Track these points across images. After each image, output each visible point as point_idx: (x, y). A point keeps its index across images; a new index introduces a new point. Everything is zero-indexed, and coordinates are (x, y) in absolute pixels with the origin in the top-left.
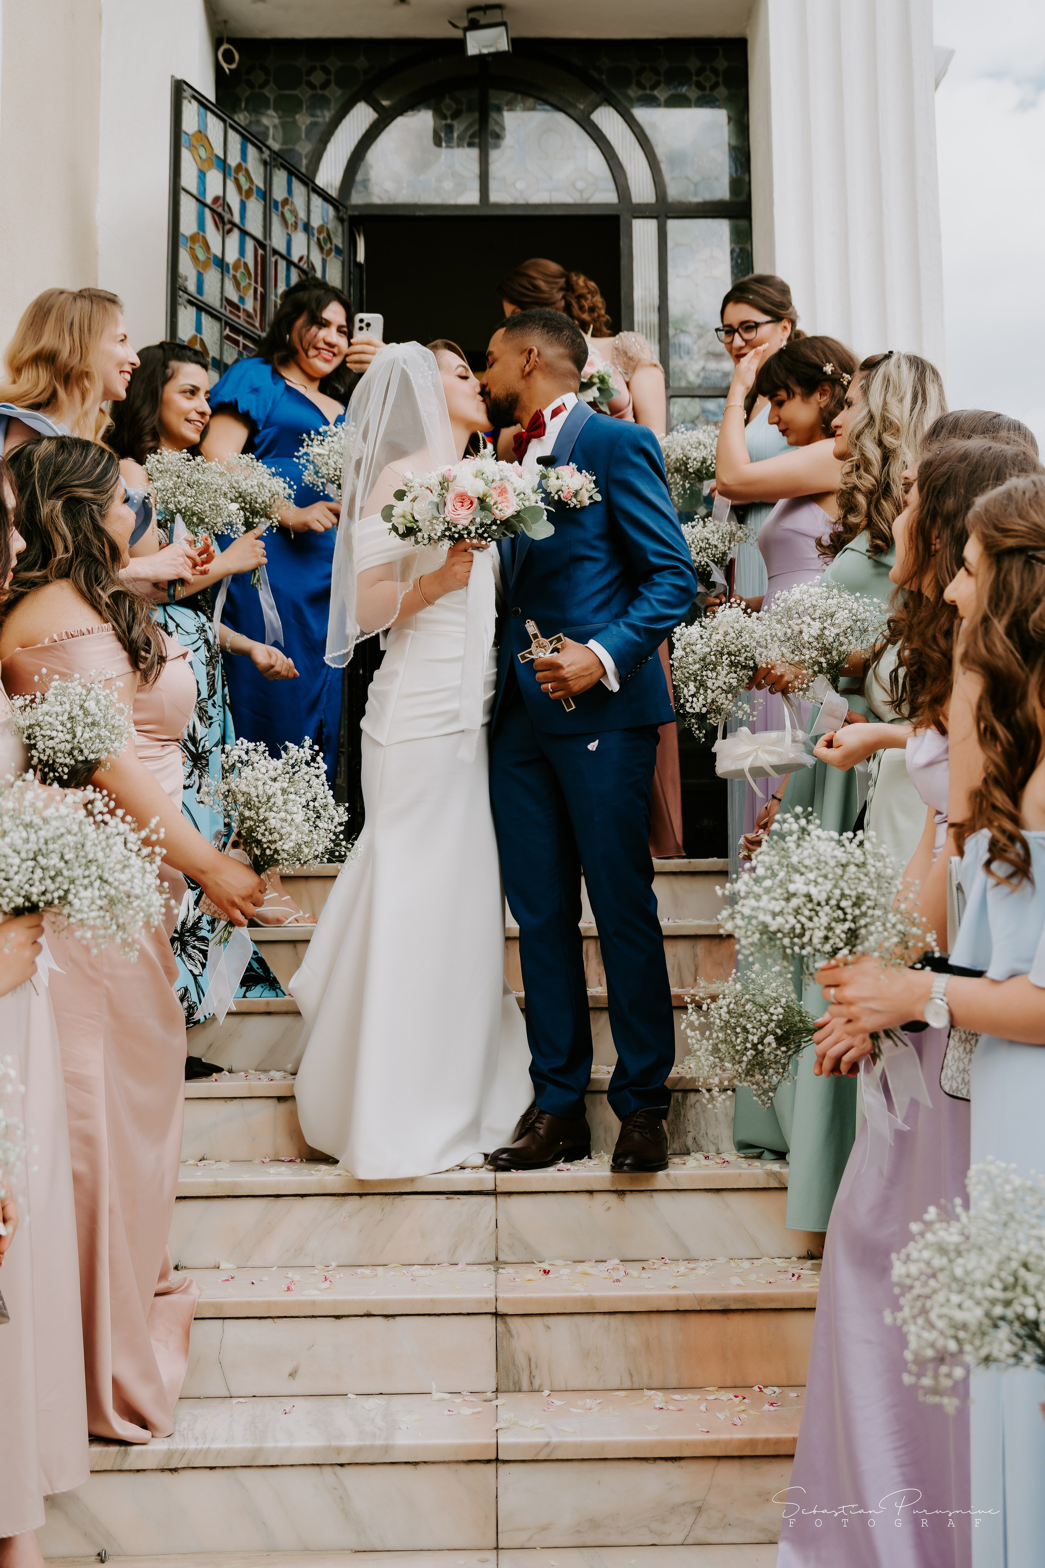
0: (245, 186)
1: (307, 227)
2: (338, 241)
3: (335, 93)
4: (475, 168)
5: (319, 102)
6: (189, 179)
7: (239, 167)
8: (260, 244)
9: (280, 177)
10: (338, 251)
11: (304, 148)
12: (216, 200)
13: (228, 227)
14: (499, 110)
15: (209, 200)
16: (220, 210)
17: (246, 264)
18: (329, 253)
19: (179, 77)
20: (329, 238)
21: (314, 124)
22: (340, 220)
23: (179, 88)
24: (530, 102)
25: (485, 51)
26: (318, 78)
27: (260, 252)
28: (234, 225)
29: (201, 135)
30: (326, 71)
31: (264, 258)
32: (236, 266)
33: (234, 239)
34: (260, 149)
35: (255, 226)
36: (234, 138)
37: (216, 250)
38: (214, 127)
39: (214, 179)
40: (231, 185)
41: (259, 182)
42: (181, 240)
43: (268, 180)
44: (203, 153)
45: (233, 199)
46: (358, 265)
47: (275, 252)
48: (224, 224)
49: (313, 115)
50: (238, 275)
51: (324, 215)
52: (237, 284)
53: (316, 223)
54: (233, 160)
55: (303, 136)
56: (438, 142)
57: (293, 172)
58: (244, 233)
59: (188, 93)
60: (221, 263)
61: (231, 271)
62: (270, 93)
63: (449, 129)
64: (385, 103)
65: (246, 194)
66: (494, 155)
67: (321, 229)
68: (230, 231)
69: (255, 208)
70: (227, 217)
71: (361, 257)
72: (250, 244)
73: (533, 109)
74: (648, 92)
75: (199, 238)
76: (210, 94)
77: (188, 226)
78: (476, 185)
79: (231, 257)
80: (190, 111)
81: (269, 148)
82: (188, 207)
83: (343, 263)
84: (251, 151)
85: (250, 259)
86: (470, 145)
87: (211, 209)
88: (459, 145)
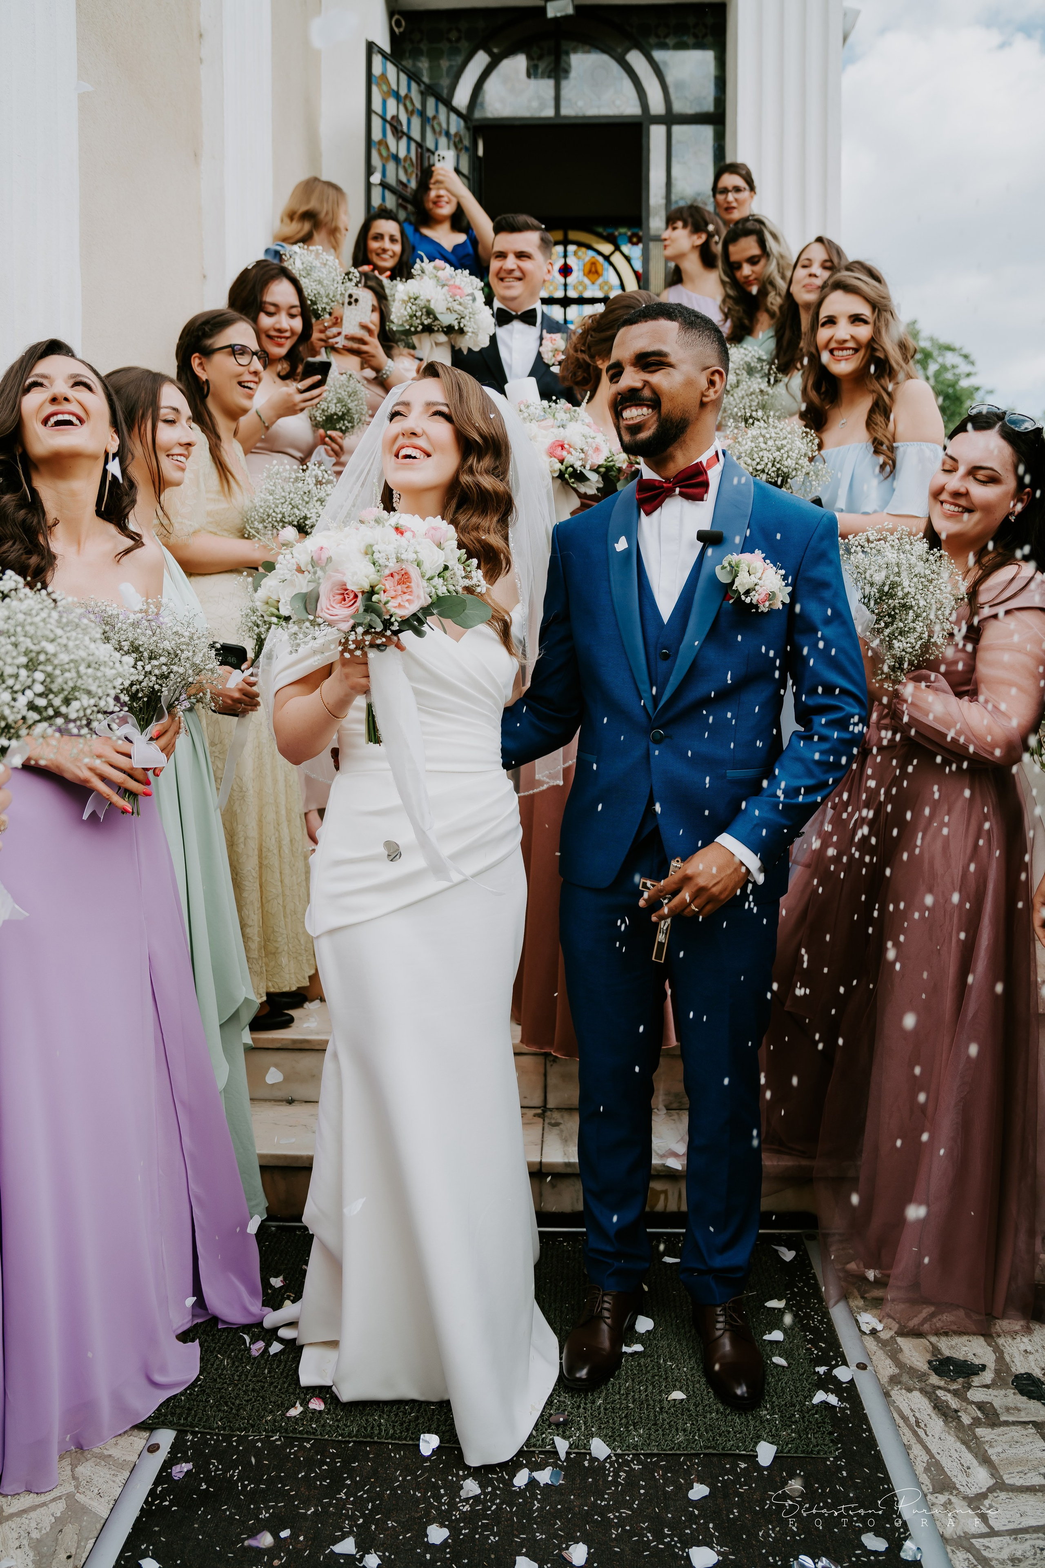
0: (410, 107)
1: (447, 134)
2: (467, 142)
3: (464, 45)
4: (551, 93)
5: (454, 51)
6: (377, 106)
7: (406, 96)
8: (419, 145)
9: (431, 102)
10: (467, 149)
11: (445, 82)
12: (393, 117)
13: (400, 134)
14: (567, 54)
15: (389, 118)
16: (395, 124)
17: (411, 159)
18: (461, 150)
19: (370, 40)
20: (461, 141)
21: (451, 67)
22: (467, 128)
23: (371, 47)
24: (587, 48)
25: (559, 15)
26: (453, 36)
27: (419, 150)
28: (403, 133)
29: (384, 76)
30: (459, 30)
31: (422, 154)
32: (405, 159)
33: (404, 141)
34: (419, 84)
35: (416, 134)
36: (403, 77)
37: (393, 149)
38: (391, 71)
39: (392, 103)
40: (401, 108)
41: (418, 105)
42: (373, 144)
43: (424, 104)
44: (385, 88)
45: (403, 118)
46: (479, 158)
47: (428, 150)
48: (398, 133)
49: (450, 60)
50: (407, 165)
51: (458, 124)
52: (406, 171)
53: (453, 131)
54: (403, 92)
55: (444, 73)
56: (529, 75)
57: (439, 99)
58: (410, 138)
59: (375, 49)
60: (396, 158)
61: (402, 163)
62: (424, 46)
63: (536, 67)
64: (495, 50)
65: (410, 113)
66: (564, 84)
67: (456, 134)
68: (401, 138)
69: (416, 122)
70: (399, 128)
71: (480, 152)
72: (413, 146)
73: (589, 52)
74: (662, 40)
75: (383, 143)
76: (387, 48)
77: (376, 135)
78: (552, 103)
79: (402, 154)
80: (377, 60)
81: (424, 83)
82: (376, 122)
83: (470, 157)
84: (414, 86)
85: (413, 155)
86: (549, 77)
87: (391, 125)
88: (542, 77)
